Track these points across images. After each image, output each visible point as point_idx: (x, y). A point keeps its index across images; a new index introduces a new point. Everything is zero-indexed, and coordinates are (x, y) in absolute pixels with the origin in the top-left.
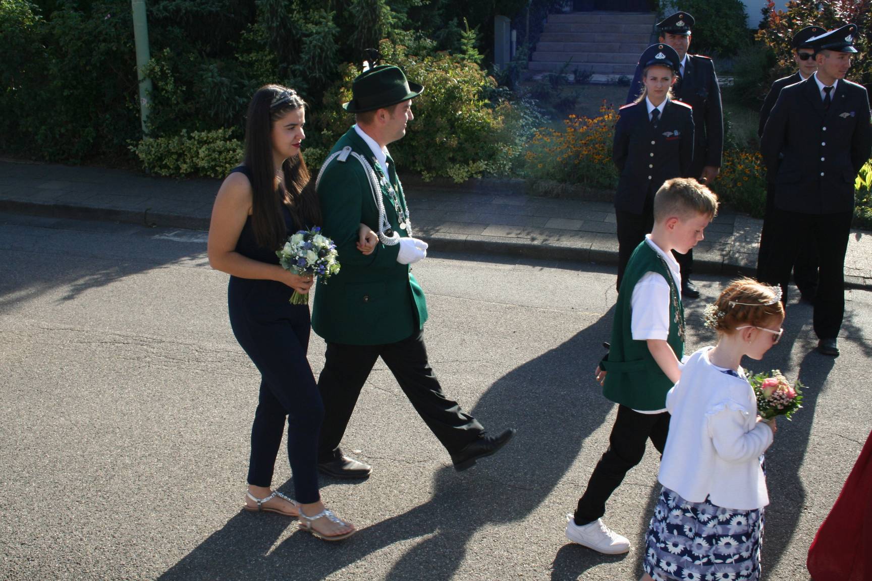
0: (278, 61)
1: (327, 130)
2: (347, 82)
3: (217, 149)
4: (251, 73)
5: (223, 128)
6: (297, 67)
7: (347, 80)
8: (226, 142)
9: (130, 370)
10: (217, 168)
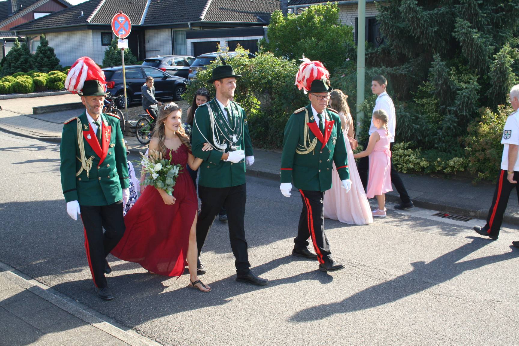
0: (439, 105)
1: (468, 147)
2: (484, 119)
3: (399, 154)
4: (422, 111)
5: (403, 142)
6: (452, 108)
7: (484, 117)
8: (405, 150)
9: (346, 280)
10: (398, 165)
